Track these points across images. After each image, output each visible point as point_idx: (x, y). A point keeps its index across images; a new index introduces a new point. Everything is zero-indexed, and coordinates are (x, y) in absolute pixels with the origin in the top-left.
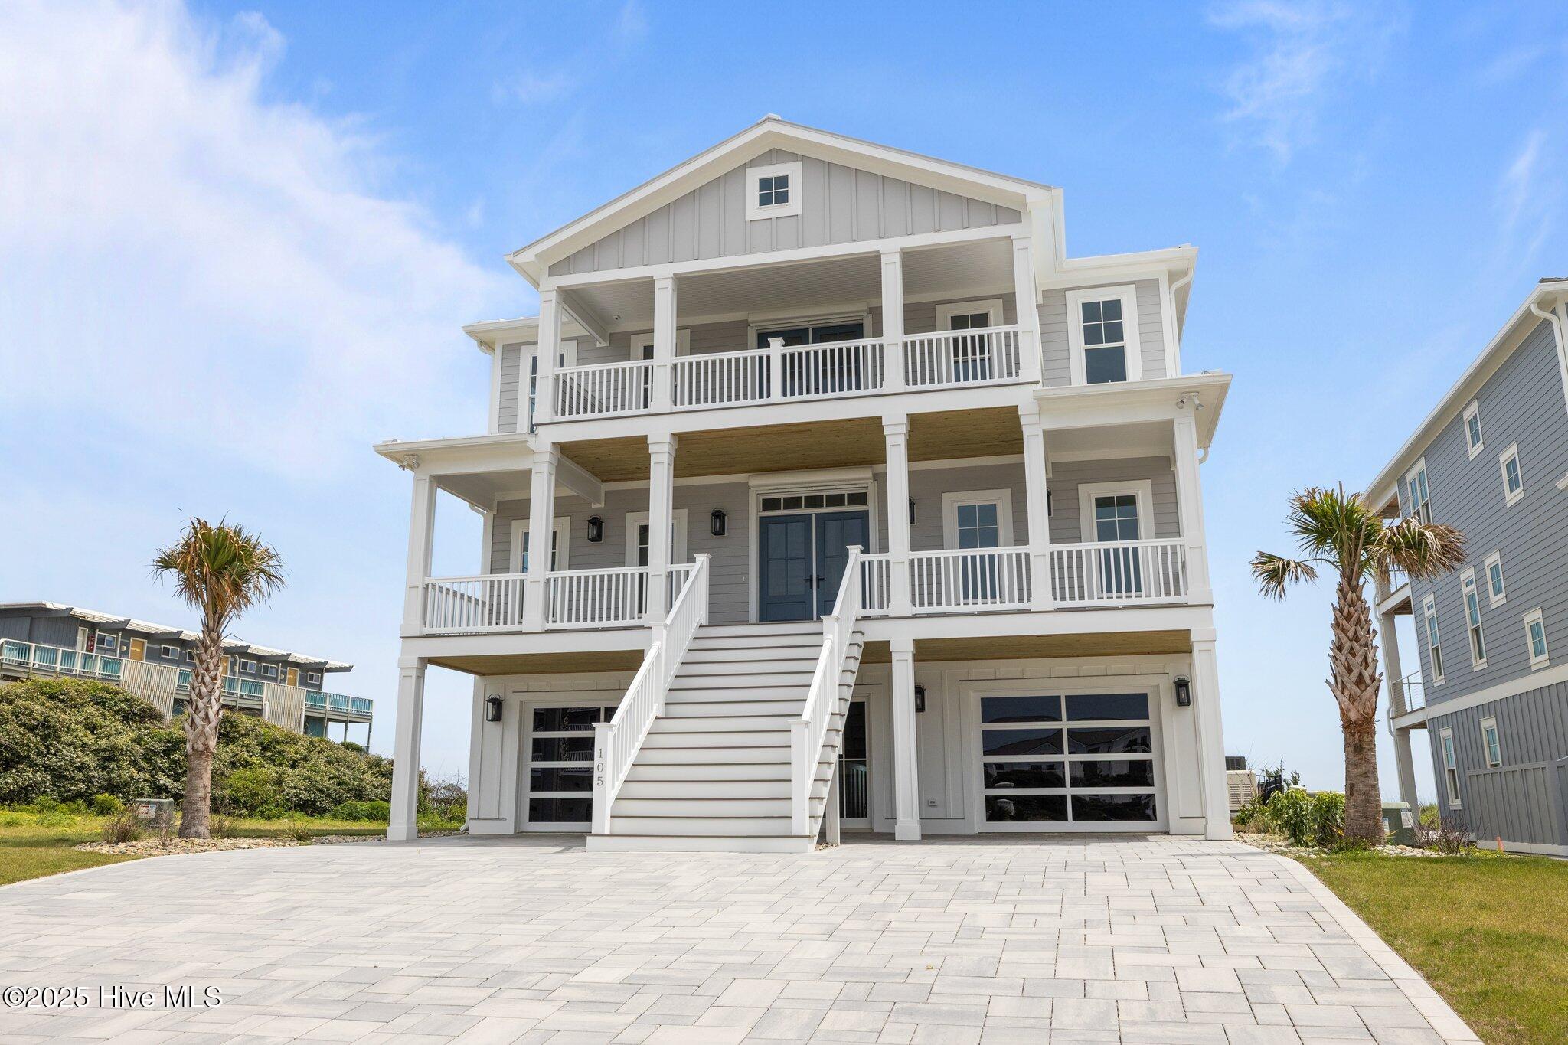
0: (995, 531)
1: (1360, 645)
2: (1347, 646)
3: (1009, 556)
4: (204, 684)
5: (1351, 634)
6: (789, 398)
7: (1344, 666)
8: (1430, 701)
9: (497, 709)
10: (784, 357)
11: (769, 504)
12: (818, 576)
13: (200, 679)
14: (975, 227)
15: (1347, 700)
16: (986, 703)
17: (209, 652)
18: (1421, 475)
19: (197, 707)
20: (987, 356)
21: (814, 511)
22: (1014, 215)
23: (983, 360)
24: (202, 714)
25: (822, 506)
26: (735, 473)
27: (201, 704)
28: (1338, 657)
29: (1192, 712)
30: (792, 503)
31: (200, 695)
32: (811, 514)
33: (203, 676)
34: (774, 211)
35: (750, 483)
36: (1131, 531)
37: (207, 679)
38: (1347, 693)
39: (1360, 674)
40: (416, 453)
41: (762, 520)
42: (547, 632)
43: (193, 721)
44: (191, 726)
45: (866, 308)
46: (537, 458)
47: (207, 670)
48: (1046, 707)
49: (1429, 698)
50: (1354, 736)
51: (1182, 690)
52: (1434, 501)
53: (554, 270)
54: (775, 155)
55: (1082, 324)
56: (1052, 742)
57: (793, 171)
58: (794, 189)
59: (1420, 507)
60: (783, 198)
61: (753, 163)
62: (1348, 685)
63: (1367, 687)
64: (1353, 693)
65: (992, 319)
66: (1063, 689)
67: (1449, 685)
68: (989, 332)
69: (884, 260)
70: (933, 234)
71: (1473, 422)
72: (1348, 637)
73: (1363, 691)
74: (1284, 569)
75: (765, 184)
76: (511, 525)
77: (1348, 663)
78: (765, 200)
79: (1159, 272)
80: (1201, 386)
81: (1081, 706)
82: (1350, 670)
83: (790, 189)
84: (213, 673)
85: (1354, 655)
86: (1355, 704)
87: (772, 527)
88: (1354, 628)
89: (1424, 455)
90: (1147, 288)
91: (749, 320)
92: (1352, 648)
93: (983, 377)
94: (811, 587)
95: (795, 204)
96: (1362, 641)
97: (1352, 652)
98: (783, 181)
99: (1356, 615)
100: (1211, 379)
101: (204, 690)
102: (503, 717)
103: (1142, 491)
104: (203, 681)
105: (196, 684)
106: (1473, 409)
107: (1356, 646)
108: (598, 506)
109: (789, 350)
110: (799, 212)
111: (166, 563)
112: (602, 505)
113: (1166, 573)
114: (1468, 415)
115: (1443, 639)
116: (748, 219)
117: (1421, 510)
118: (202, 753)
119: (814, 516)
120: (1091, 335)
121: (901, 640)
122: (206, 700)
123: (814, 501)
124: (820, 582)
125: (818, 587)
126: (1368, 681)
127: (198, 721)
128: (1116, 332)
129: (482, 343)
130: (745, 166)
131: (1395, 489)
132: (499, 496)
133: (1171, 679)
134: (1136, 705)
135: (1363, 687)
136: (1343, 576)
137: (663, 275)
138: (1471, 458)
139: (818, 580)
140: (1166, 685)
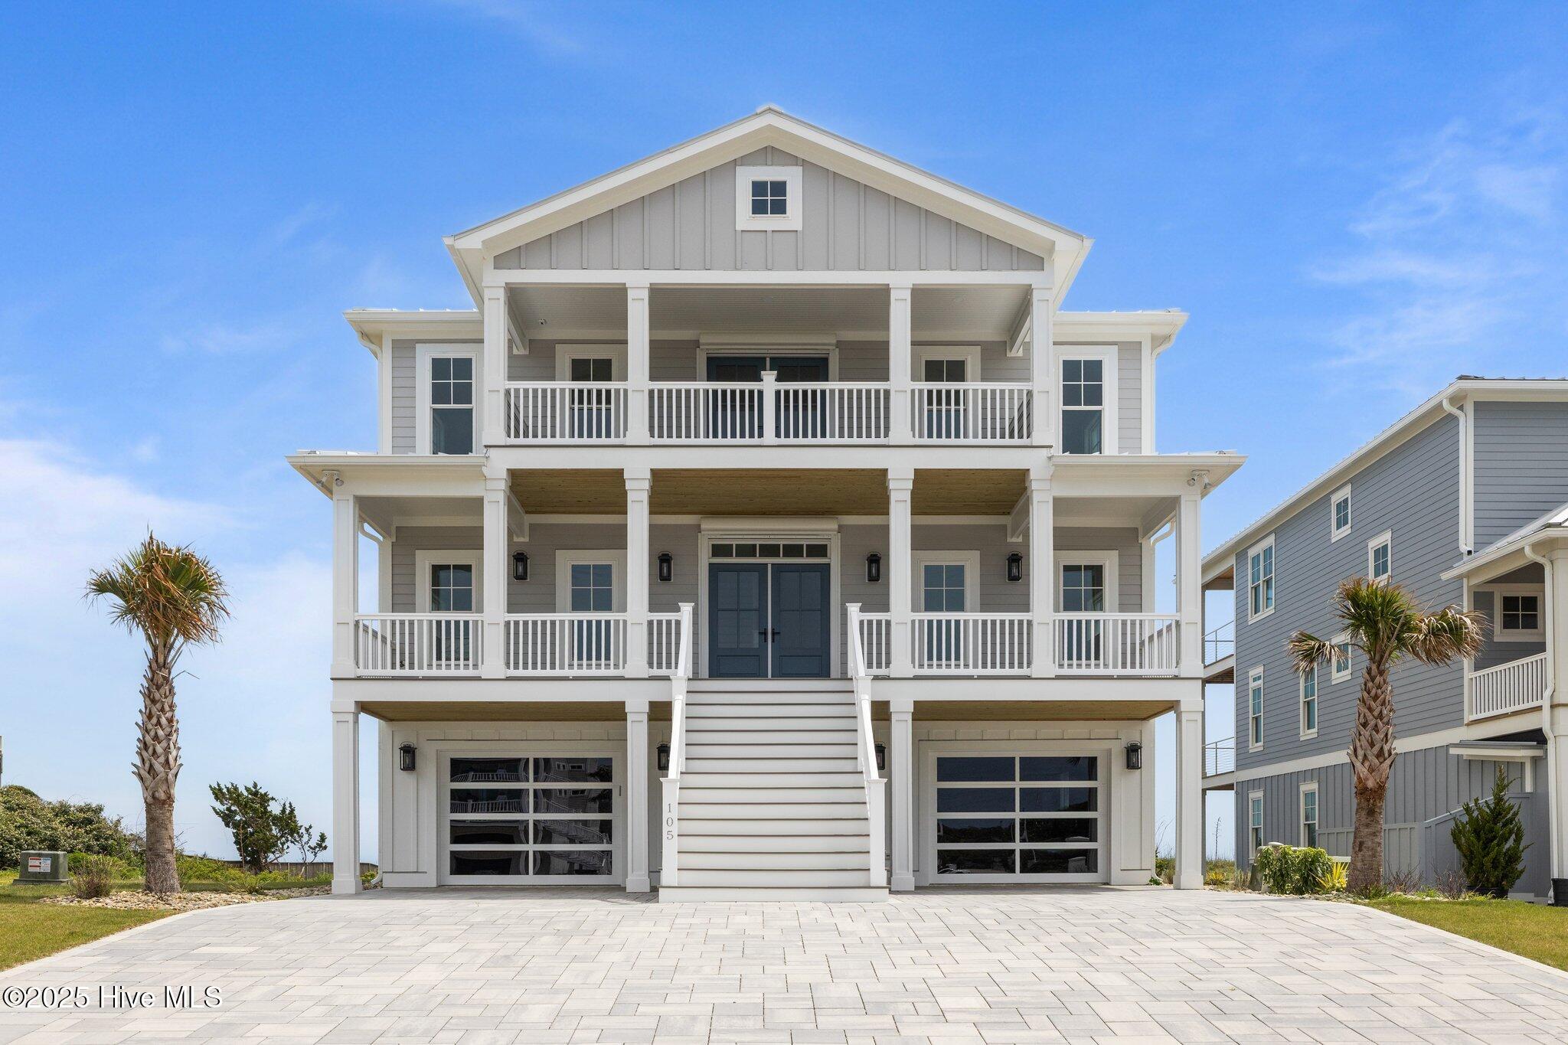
0: (962, 593)
1: (1383, 723)
2: (1372, 723)
3: (975, 622)
4: (161, 727)
5: (1376, 713)
6: (783, 440)
7: (1368, 741)
8: (1240, 765)
9: (409, 758)
10: (778, 393)
11: (719, 550)
12: (773, 630)
13: (154, 720)
14: (994, 270)
15: (1366, 771)
16: (941, 762)
17: (162, 691)
18: (1268, 552)
19: (154, 751)
20: (962, 407)
21: (769, 561)
22: (1037, 262)
23: (957, 412)
24: (162, 759)
25: (778, 556)
26: (684, 513)
27: (159, 749)
28: (1362, 733)
29: (1139, 777)
30: (747, 550)
31: (156, 738)
32: (767, 564)
33: (159, 718)
34: (769, 222)
35: (703, 527)
36: (1096, 601)
37: (164, 721)
38: (1367, 764)
39: (1382, 748)
40: (339, 468)
41: (713, 568)
42: (508, 679)
43: (151, 766)
44: (149, 773)
45: (834, 341)
46: (490, 485)
47: (162, 710)
48: (1001, 768)
49: (1239, 763)
50: (1369, 801)
51: (1133, 756)
52: (1278, 578)
53: (501, 261)
54: (769, 154)
55: (1062, 383)
56: (1004, 800)
57: (793, 178)
58: (794, 198)
59: (1261, 582)
60: (780, 208)
61: (745, 160)
62: (1370, 758)
63: (1385, 760)
64: (1373, 764)
65: (969, 370)
66: (1018, 751)
67: (1266, 752)
68: (966, 387)
69: (893, 295)
70: (949, 272)
71: (1342, 506)
72: (1373, 715)
73: (1381, 763)
74: (1319, 649)
75: (758, 188)
76: (414, 555)
77: (1372, 738)
78: (759, 208)
79: (1142, 334)
80: (1212, 466)
81: (1034, 767)
82: (1372, 745)
83: (789, 198)
84: (169, 715)
85: (1377, 732)
86: (1373, 774)
87: (721, 575)
88: (1379, 708)
89: (1274, 531)
90: (1130, 350)
91: (701, 341)
92: (1376, 726)
93: (957, 436)
94: (766, 640)
95: (794, 217)
96: (1385, 720)
97: (1376, 729)
98: (780, 188)
99: (1382, 697)
100: (1227, 460)
101: (161, 733)
102: (417, 765)
103: (1110, 562)
104: (159, 723)
105: (150, 726)
106: (1346, 492)
107: (1380, 723)
108: (521, 540)
109: (784, 386)
110: (800, 228)
111: (104, 586)
112: (526, 539)
113: (1124, 644)
114: (1337, 498)
115: (1267, 709)
116: (739, 228)
117: (1261, 585)
118: (164, 802)
119: (770, 566)
120: (1070, 395)
121: (902, 700)
122: (164, 744)
123: (770, 550)
124: (776, 636)
125: (773, 641)
126: (1386, 755)
127: (158, 767)
128: (1095, 395)
129: (365, 335)
130: (735, 163)
131: (1232, 561)
132: (398, 521)
133: (1124, 743)
134: (1087, 767)
135: (1382, 760)
136: (1372, 659)
137: (638, 283)
138: (1333, 541)
139: (773, 634)
140: (1118, 749)
